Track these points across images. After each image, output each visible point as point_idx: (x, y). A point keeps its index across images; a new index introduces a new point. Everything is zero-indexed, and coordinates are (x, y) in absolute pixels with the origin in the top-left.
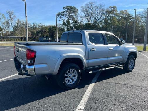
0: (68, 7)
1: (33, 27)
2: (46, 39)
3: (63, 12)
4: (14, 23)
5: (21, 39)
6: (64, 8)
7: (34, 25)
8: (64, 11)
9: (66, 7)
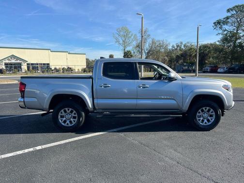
0: (237, 7)
1: (176, 49)
2: (186, 67)
3: (228, 18)
4: (147, 46)
5: (149, 69)
6: (228, 11)
7: (178, 46)
8: (229, 14)
9: (234, 7)
